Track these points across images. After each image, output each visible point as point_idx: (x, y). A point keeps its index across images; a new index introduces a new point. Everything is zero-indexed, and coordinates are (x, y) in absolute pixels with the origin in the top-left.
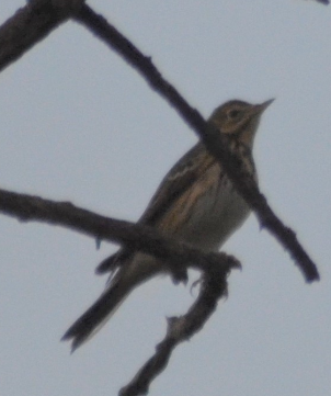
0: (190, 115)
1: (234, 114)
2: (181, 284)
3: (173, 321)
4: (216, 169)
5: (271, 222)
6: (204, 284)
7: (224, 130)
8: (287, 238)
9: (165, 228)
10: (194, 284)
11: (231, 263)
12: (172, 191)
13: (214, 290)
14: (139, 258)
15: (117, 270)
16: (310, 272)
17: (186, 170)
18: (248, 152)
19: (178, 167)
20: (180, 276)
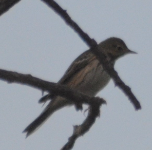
2: (80, 111)
3: (76, 127)
5: (120, 83)
6: (90, 111)
8: (127, 90)
10: (86, 111)
11: (102, 101)
13: (94, 114)
16: (137, 105)
17: (84, 60)
20: (79, 107)
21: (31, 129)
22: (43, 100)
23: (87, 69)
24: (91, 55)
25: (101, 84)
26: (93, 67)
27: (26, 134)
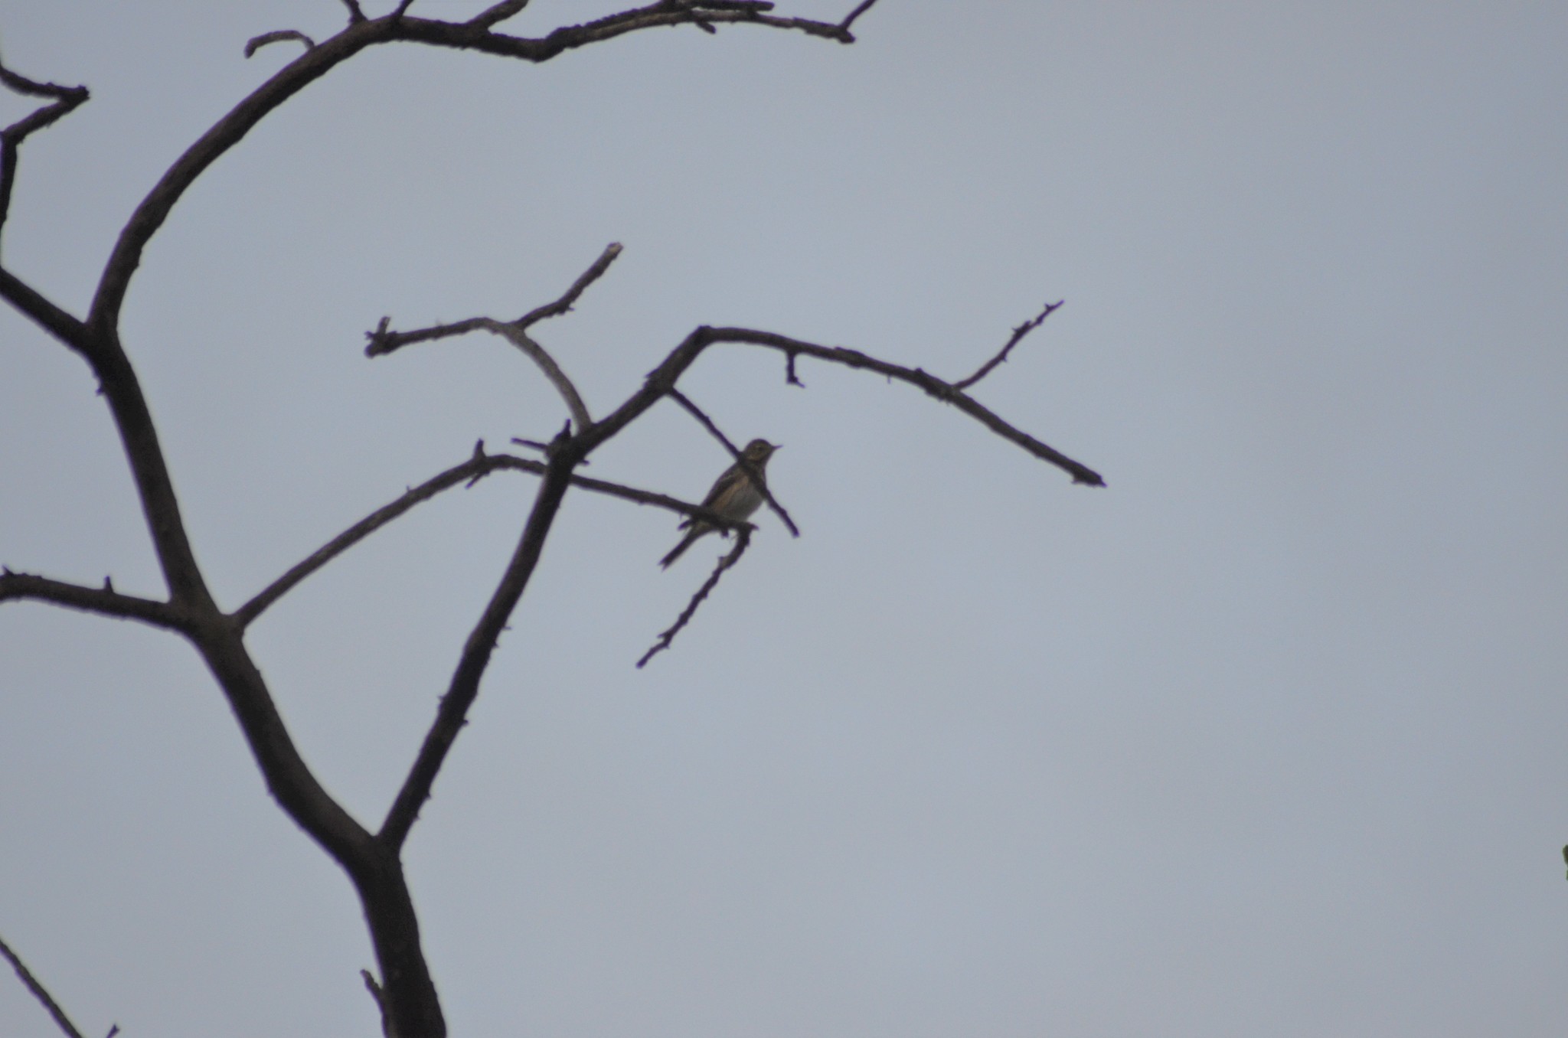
0: (732, 448)
1: (761, 449)
3: (721, 559)
4: (745, 480)
5: (774, 505)
6: (737, 538)
7: (751, 457)
8: (783, 513)
9: (717, 508)
10: (734, 537)
11: (752, 527)
12: (722, 486)
13: (743, 542)
14: (701, 524)
15: (689, 529)
16: (795, 531)
17: (730, 476)
18: (763, 472)
19: (726, 474)
20: (725, 534)
21: (668, 560)
22: (683, 526)
23: (736, 487)
24: (739, 471)
25: (751, 507)
26: (741, 488)
27: (661, 567)
